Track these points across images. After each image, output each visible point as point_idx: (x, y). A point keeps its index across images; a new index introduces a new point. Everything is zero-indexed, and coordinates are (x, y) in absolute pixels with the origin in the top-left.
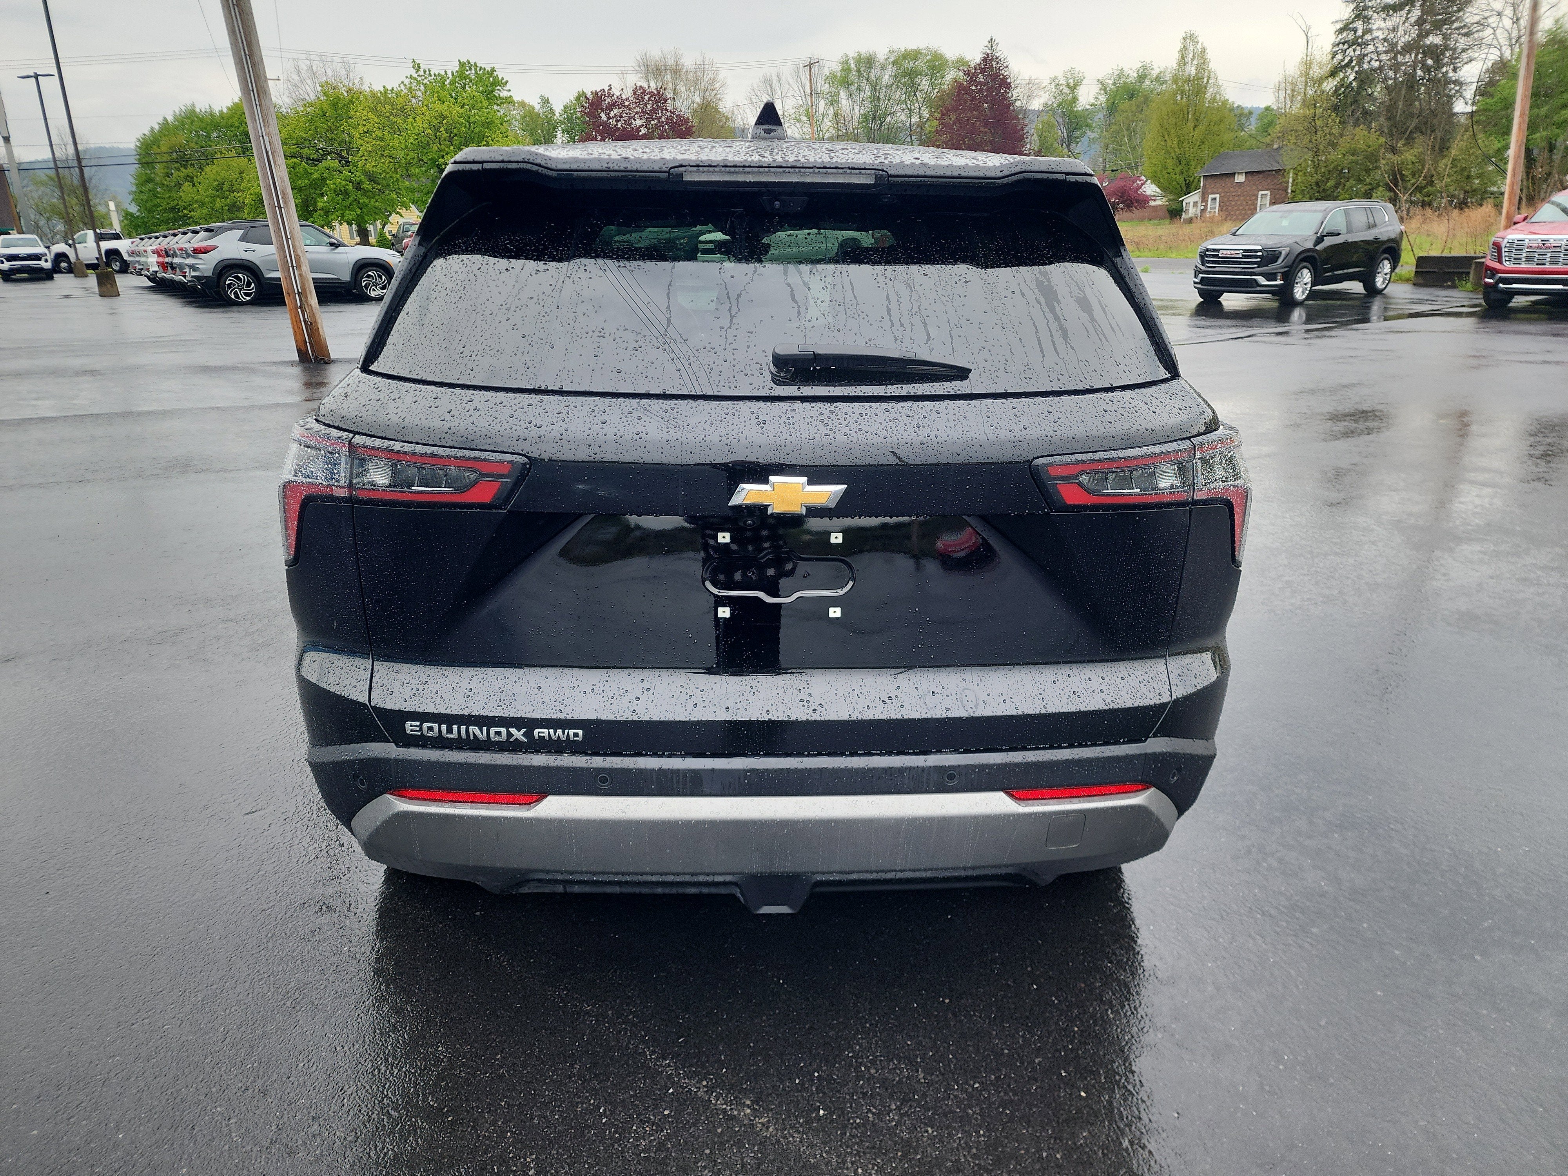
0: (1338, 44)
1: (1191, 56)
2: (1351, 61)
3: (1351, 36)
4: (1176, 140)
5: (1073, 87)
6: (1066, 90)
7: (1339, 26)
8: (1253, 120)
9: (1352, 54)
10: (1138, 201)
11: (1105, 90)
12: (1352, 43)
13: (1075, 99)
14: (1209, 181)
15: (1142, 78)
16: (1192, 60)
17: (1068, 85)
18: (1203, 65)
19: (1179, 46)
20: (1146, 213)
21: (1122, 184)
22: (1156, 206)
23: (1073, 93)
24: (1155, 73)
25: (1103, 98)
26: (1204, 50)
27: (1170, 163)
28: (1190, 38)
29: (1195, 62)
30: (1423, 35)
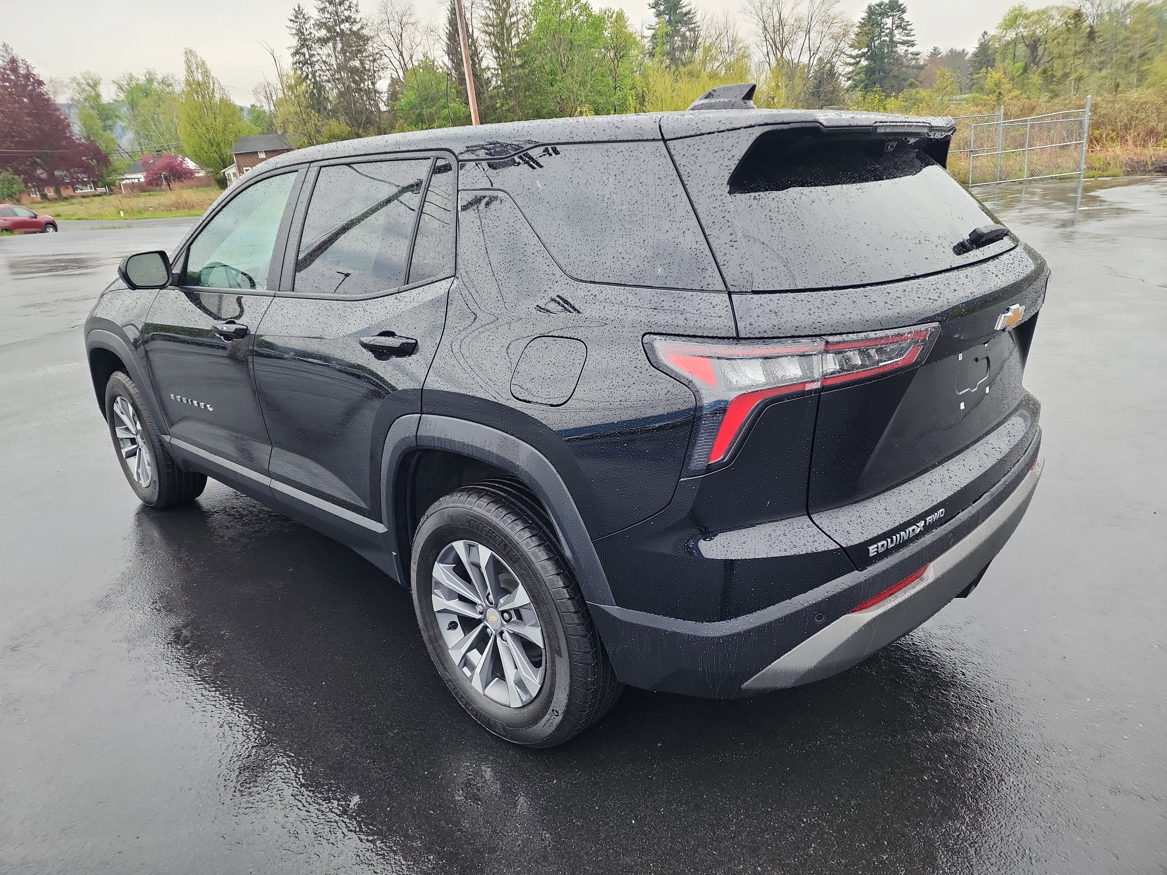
0: (296, 63)
1: (195, 66)
2: (307, 75)
3: (302, 58)
4: (204, 128)
5: (94, 86)
6: (88, 88)
7: (292, 51)
8: (245, 114)
9: (307, 70)
10: (186, 174)
11: (121, 89)
12: (305, 63)
13: (98, 96)
14: (240, 158)
15: (150, 81)
16: (197, 69)
17: (88, 84)
18: (206, 73)
19: (183, 58)
20: (193, 182)
21: (168, 161)
22: (199, 177)
23: (95, 90)
24: (159, 77)
25: (122, 96)
26: (203, 63)
27: (205, 146)
28: (189, 53)
29: (199, 71)
30: (347, 60)
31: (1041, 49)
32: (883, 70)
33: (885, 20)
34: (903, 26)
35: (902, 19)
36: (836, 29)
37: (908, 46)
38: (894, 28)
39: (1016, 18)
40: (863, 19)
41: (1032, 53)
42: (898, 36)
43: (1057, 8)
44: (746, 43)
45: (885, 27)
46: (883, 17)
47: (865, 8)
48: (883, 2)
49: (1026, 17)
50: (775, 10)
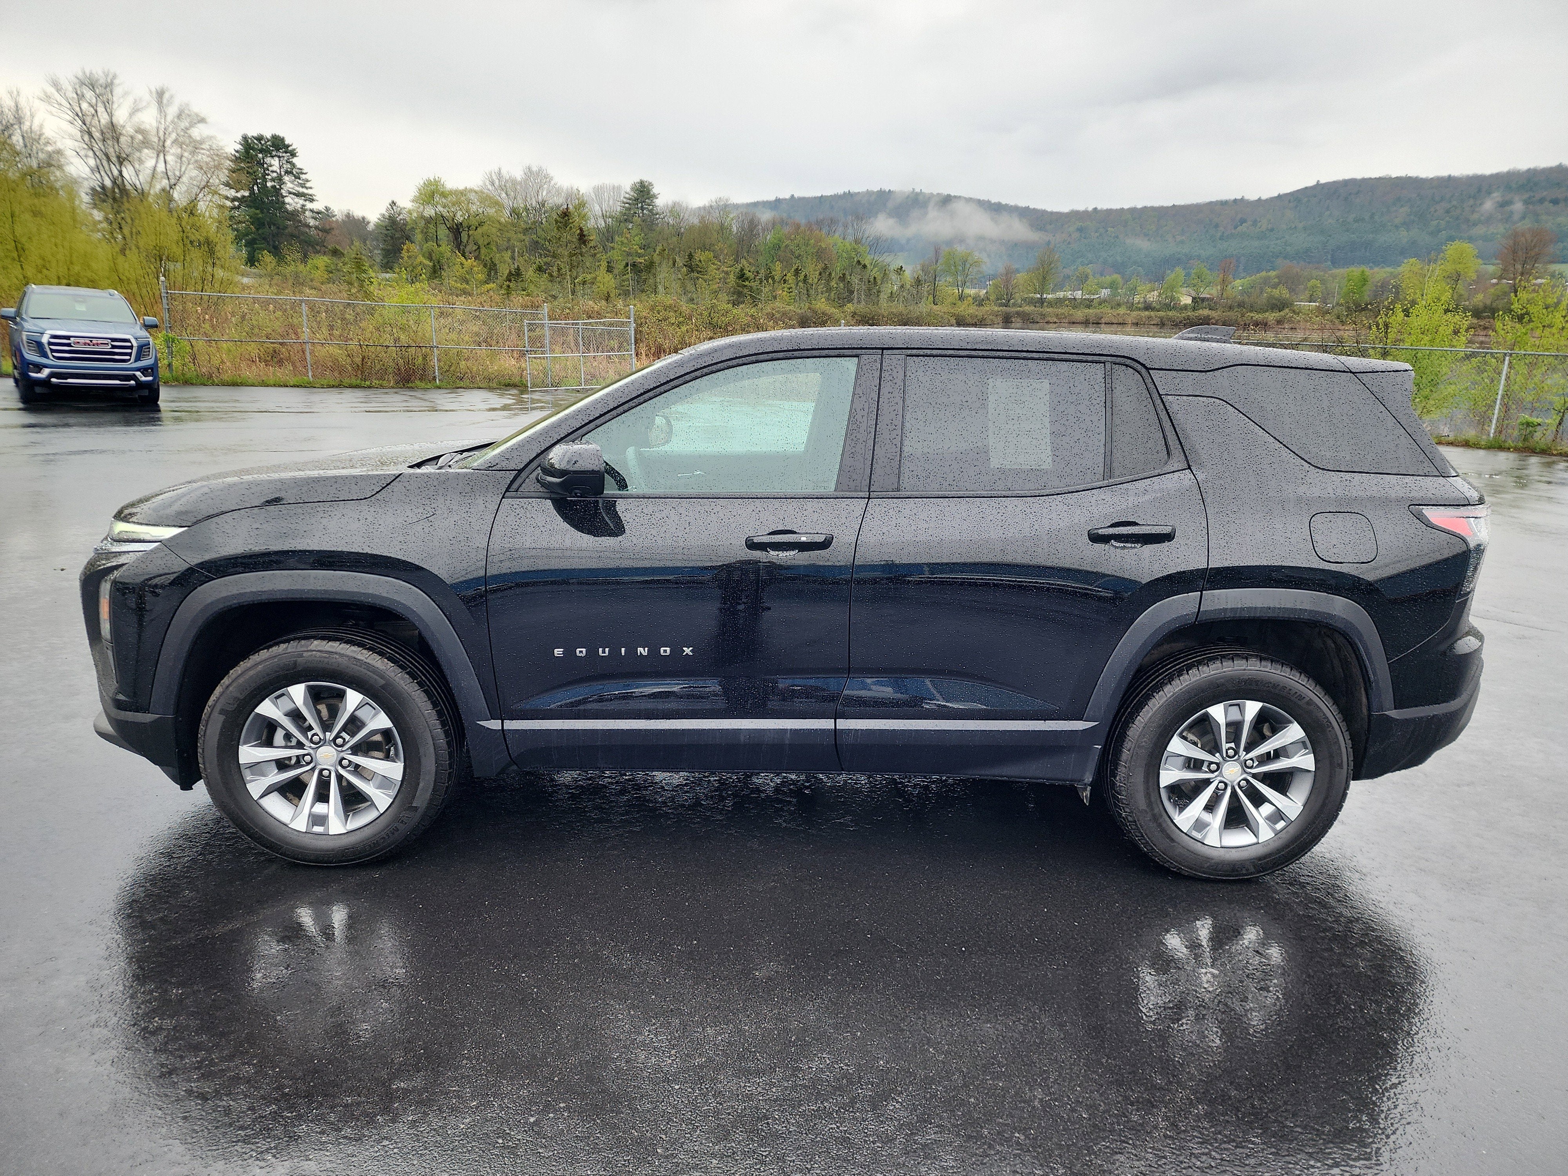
31: (464, 236)
32: (274, 225)
33: (268, 160)
34: (296, 174)
35: (293, 165)
36: (203, 157)
37: (305, 200)
38: (283, 173)
39: (432, 195)
40: (237, 152)
41: (456, 239)
42: (289, 185)
43: (476, 192)
44: (59, 145)
45: (270, 169)
46: (266, 156)
47: (239, 138)
48: (262, 136)
49: (444, 195)
50: (101, 109)
